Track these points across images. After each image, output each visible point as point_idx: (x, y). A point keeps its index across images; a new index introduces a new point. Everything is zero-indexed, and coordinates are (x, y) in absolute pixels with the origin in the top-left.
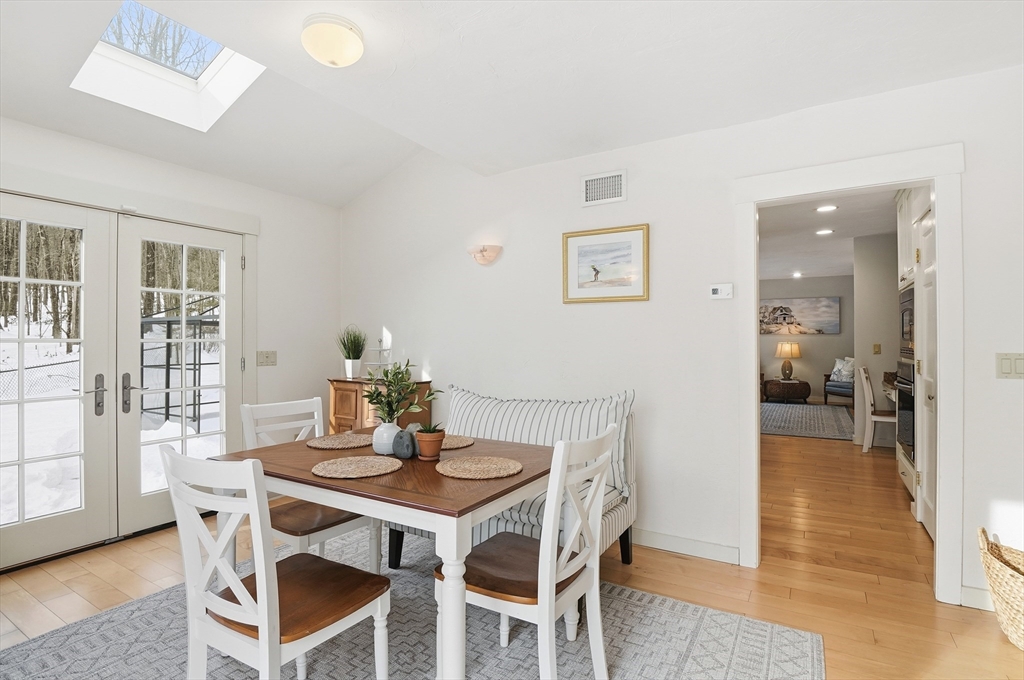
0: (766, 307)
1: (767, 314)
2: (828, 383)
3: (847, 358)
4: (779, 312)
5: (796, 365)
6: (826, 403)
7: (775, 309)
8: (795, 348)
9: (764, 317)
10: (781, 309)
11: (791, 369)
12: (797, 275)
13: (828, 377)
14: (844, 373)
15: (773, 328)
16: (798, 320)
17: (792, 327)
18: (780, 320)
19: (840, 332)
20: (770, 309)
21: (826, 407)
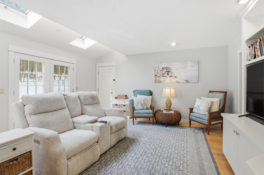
0: (158, 67)
1: (159, 71)
2: (191, 114)
3: (202, 98)
4: (165, 70)
5: (174, 102)
6: (190, 127)
7: (163, 68)
8: (173, 91)
9: (157, 73)
10: (166, 68)
11: (170, 103)
12: (173, 44)
13: (191, 110)
14: (202, 108)
15: (162, 79)
16: (176, 74)
17: (172, 78)
18: (166, 74)
19: (198, 82)
20: (161, 69)
21: (190, 128)
